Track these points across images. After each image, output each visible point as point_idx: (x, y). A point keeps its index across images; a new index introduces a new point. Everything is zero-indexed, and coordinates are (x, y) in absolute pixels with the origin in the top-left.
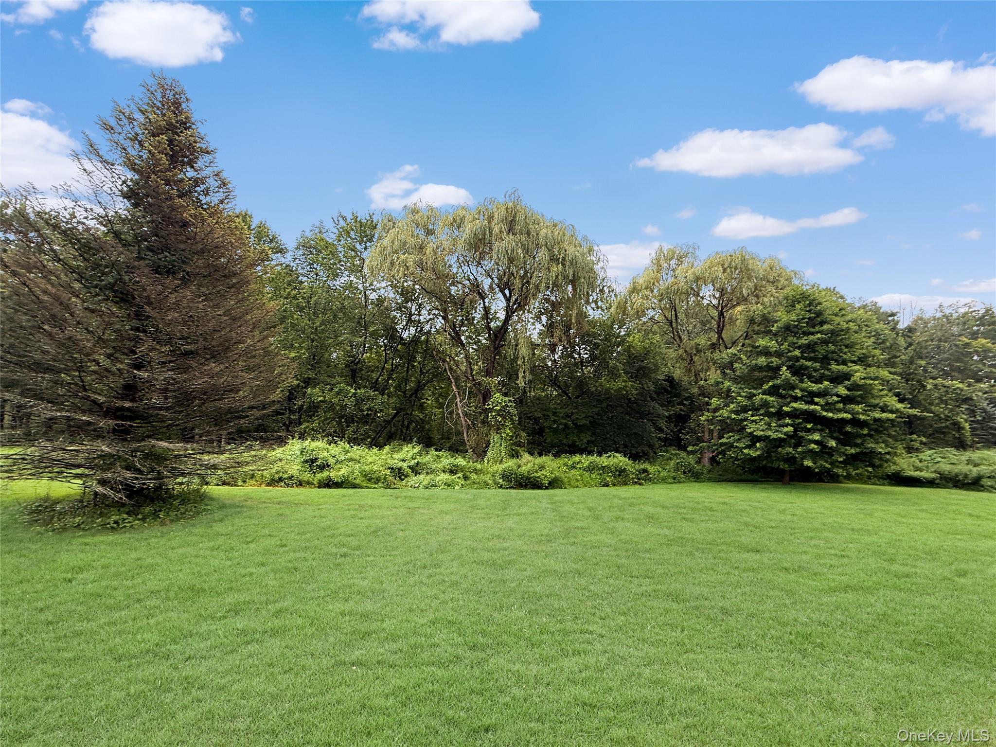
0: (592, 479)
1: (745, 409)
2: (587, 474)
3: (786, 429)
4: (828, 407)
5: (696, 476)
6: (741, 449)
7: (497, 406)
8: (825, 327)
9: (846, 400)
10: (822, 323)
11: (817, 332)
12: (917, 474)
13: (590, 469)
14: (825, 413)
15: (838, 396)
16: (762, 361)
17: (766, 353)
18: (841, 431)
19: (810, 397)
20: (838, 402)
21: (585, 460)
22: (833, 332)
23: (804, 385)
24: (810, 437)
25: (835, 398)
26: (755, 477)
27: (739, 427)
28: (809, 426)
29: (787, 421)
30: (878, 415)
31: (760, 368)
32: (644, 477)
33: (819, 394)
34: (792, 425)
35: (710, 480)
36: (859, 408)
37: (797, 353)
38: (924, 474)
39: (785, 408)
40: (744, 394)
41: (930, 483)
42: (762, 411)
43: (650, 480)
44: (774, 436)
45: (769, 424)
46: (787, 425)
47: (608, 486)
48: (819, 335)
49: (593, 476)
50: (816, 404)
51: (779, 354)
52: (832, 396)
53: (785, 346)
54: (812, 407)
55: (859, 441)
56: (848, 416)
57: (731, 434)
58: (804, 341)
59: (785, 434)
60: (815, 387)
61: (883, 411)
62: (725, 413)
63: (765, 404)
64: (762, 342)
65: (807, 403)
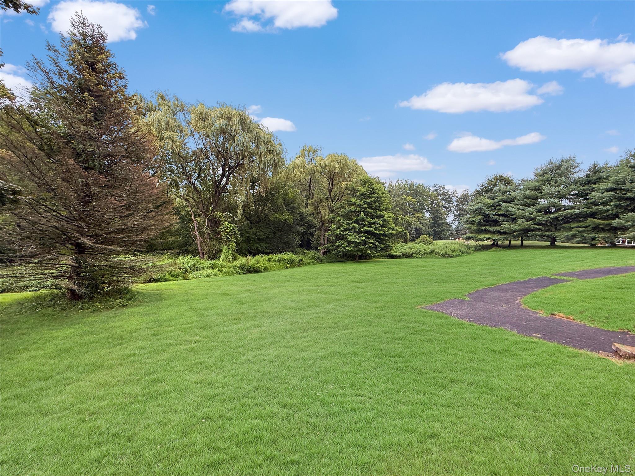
0: (280, 266)
1: (346, 230)
2: (278, 264)
3: (362, 238)
4: (376, 229)
5: (320, 261)
6: (344, 248)
7: (227, 229)
8: (376, 195)
9: (382, 226)
10: (374, 193)
11: (373, 197)
12: (395, 254)
13: (279, 261)
14: (375, 232)
15: (380, 224)
16: (353, 208)
17: (354, 204)
18: (379, 238)
19: (370, 225)
20: (380, 227)
21: (276, 257)
22: (377, 197)
23: (368, 220)
24: (370, 241)
25: (379, 225)
26: (343, 259)
27: (343, 238)
28: (369, 237)
29: (362, 235)
30: (391, 232)
31: (352, 212)
32: (301, 263)
33: (374, 223)
34: (365, 237)
35: (326, 262)
36: (386, 229)
37: (366, 206)
38: (398, 254)
39: (362, 230)
40: (345, 223)
41: (399, 257)
42: (353, 231)
43: (304, 264)
44: (358, 241)
45: (355, 236)
46: (362, 237)
47: (288, 268)
48: (374, 199)
49: (281, 264)
50: (372, 227)
51: (359, 206)
52: (377, 224)
53: (362, 203)
54: (371, 229)
55: (385, 242)
56: (382, 232)
57: (340, 241)
58: (368, 201)
59: (362, 240)
60: (372, 221)
61: (392, 230)
62: (338, 232)
63: (354, 228)
64: (353, 200)
65: (369, 227)
